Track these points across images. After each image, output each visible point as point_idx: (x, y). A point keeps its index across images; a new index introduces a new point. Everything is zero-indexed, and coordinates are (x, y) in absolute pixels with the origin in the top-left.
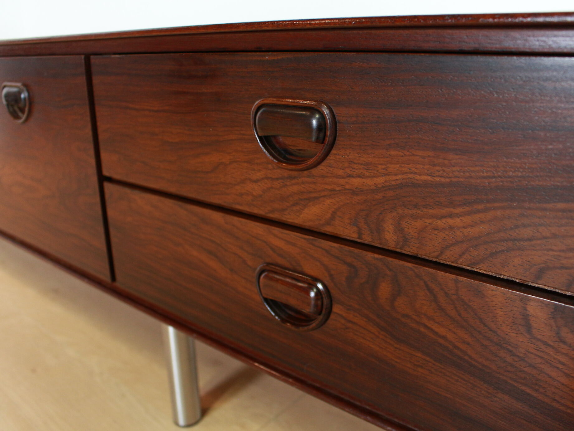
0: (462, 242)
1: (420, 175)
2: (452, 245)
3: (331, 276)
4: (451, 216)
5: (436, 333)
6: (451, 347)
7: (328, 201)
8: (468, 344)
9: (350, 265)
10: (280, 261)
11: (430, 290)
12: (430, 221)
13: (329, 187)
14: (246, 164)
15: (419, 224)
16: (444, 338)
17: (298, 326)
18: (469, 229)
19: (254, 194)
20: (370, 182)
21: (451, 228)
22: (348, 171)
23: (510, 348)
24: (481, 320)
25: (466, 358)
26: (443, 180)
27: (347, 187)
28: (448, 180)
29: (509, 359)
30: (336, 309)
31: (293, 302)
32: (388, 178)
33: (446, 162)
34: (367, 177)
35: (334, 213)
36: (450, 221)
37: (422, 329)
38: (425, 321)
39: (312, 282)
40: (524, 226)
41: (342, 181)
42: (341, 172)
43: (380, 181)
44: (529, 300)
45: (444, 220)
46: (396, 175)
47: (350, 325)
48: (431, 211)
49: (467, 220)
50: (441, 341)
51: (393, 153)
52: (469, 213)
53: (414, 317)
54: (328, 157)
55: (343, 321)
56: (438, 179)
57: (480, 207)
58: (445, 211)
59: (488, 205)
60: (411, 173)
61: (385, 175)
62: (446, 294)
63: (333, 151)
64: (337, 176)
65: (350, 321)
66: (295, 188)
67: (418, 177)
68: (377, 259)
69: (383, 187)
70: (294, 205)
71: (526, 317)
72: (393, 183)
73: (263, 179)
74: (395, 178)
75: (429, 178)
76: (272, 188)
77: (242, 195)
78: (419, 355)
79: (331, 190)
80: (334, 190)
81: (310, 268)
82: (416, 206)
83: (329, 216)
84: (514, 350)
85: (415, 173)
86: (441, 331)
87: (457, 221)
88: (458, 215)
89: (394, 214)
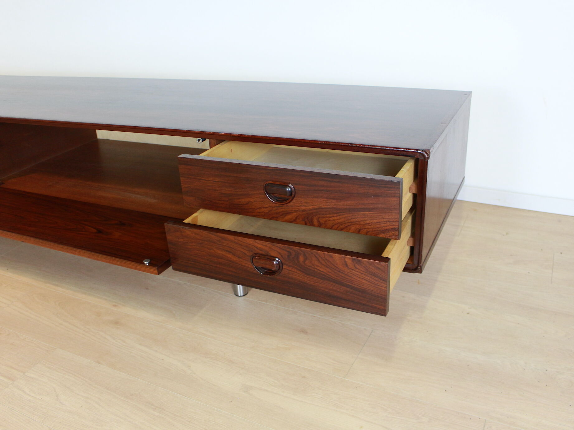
0: (337, 224)
1: (323, 205)
2: (335, 225)
3: (282, 256)
4: (333, 217)
5: (320, 271)
6: (325, 274)
7: (294, 214)
8: (330, 272)
9: (288, 252)
10: (260, 252)
11: (316, 257)
12: (328, 218)
13: (294, 209)
14: (261, 202)
15: (324, 219)
16: (323, 272)
17: (270, 275)
18: (339, 220)
19: (265, 212)
20: (308, 208)
21: (334, 220)
22: (300, 204)
23: (343, 272)
24: (333, 265)
25: (330, 277)
26: (330, 207)
27: (300, 209)
28: (332, 207)
29: (343, 275)
30: (284, 267)
31: (268, 267)
32: (314, 206)
33: (330, 202)
34: (307, 206)
35: (296, 217)
36: (334, 218)
37: (315, 270)
38: (316, 267)
39: (273, 258)
40: (354, 218)
41: (298, 207)
42: (298, 205)
43: (311, 207)
44: (345, 257)
45: (332, 218)
46: (316, 205)
47: (290, 272)
48: (328, 216)
49: (338, 217)
50: (322, 273)
51: (314, 199)
52: (339, 216)
53: (312, 266)
54: (293, 200)
55: (288, 271)
56: (329, 207)
57: (341, 214)
58: (332, 215)
59: (344, 213)
60: (321, 205)
61: (312, 206)
62: (322, 258)
63: (295, 198)
64: (297, 206)
65: (290, 271)
66: (281, 210)
67: (323, 206)
68: (297, 249)
69: (312, 209)
70: (281, 215)
71: (345, 262)
72: (316, 208)
73: (269, 207)
74: (316, 206)
75: (326, 206)
76: (272, 210)
77: (260, 213)
78: (315, 278)
79: (295, 210)
80: (296, 210)
81: (273, 254)
82: (323, 214)
83: (294, 218)
84: (344, 273)
85: (322, 205)
86: (321, 270)
87: (335, 218)
88: (335, 216)
89: (316, 217)
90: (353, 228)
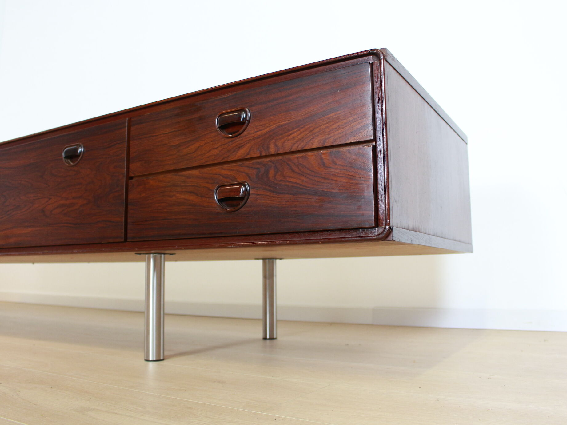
0: (298, 141)
1: (282, 122)
2: (295, 144)
3: (249, 178)
4: (293, 133)
5: (293, 183)
7: (248, 145)
9: (257, 169)
10: (226, 180)
11: (289, 165)
12: (286, 138)
14: (212, 143)
15: (282, 141)
18: (300, 136)
19: (215, 154)
20: (264, 131)
21: (294, 138)
22: (256, 130)
24: (308, 169)
27: (255, 136)
28: (291, 121)
30: (252, 192)
32: (271, 127)
33: (290, 115)
35: (250, 149)
37: (287, 183)
41: (253, 135)
42: (252, 132)
43: (267, 129)
45: (291, 136)
46: (273, 125)
47: (258, 197)
48: (286, 134)
49: (299, 132)
51: (271, 118)
52: (299, 130)
53: (284, 179)
54: (247, 128)
55: (255, 196)
56: (288, 122)
57: (302, 126)
58: (291, 132)
59: (305, 124)
60: (278, 123)
61: (269, 127)
62: (294, 164)
63: (250, 125)
65: (258, 195)
66: (234, 145)
68: (267, 161)
69: (269, 131)
70: (233, 152)
72: (273, 129)
74: (273, 127)
75: (285, 122)
76: (224, 148)
77: (209, 157)
78: (287, 196)
79: (249, 140)
82: (281, 134)
83: (248, 151)
85: (280, 122)
86: (295, 180)
87: (295, 134)
88: (295, 132)
89: (273, 140)
90: (317, 140)
